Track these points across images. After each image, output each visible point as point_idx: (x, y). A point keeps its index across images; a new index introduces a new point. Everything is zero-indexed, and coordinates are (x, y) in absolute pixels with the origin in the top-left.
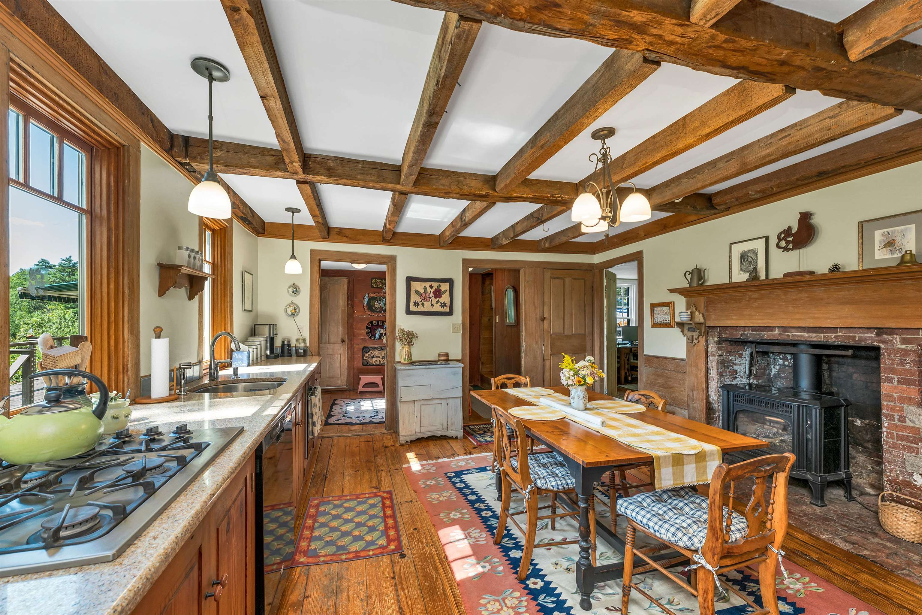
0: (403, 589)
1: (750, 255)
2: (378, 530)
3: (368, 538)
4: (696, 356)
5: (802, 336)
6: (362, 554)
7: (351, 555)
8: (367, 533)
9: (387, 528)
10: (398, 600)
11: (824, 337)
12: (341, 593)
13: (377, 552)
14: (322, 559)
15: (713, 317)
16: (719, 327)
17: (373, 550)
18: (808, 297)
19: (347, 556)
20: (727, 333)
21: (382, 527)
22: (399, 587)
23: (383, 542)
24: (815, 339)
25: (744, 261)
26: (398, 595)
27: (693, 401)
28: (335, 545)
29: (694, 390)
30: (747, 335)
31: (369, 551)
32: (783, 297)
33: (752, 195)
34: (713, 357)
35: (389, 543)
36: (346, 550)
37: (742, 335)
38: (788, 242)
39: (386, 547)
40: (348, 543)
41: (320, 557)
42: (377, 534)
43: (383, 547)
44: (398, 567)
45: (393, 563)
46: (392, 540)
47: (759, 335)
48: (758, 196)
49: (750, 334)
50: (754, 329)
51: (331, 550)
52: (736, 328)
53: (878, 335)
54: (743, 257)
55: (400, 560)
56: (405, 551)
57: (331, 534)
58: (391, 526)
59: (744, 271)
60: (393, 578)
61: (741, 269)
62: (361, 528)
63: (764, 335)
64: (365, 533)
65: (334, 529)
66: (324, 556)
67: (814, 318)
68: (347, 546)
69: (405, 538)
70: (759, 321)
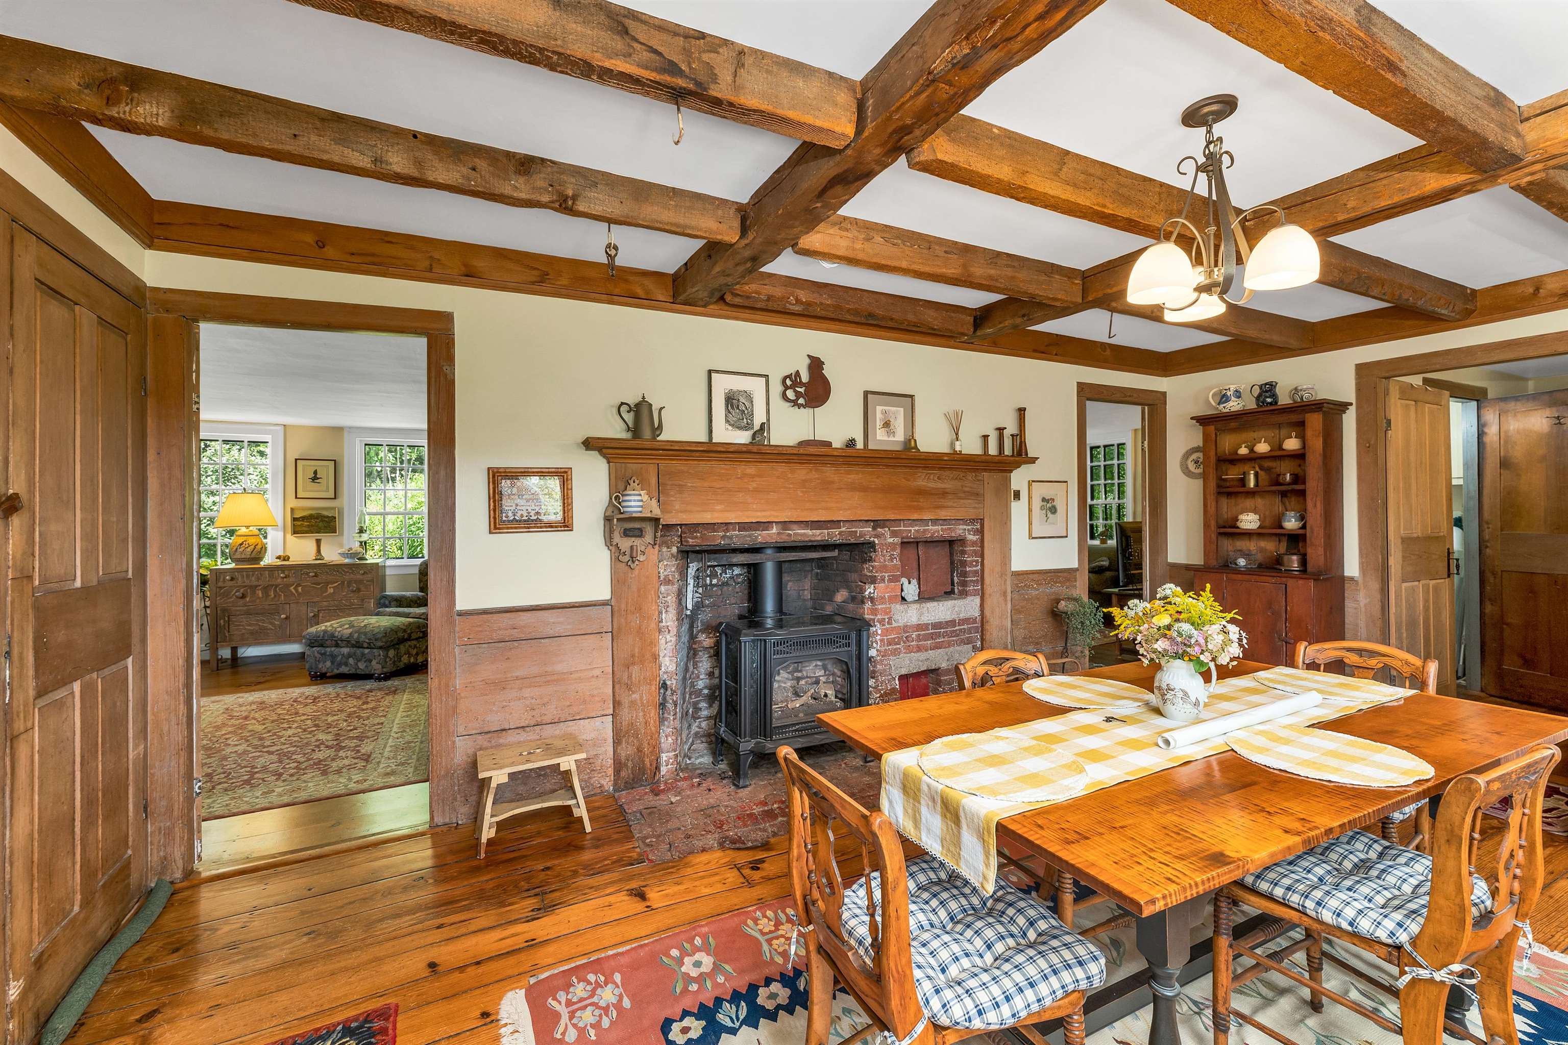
1: (742, 400)
4: (639, 590)
5: (804, 534)
11: (828, 534)
15: (677, 507)
16: (681, 525)
18: (818, 479)
20: (696, 537)
24: (819, 538)
25: (732, 407)
27: (630, 689)
29: (633, 664)
30: (731, 538)
32: (790, 475)
33: (790, 304)
34: (670, 587)
37: (723, 537)
38: (798, 395)
47: (750, 536)
48: (797, 308)
49: (737, 536)
50: (743, 526)
52: (712, 526)
53: (874, 528)
54: (731, 400)
59: (732, 425)
61: (727, 421)
63: (756, 537)
67: (826, 509)
70: (759, 514)
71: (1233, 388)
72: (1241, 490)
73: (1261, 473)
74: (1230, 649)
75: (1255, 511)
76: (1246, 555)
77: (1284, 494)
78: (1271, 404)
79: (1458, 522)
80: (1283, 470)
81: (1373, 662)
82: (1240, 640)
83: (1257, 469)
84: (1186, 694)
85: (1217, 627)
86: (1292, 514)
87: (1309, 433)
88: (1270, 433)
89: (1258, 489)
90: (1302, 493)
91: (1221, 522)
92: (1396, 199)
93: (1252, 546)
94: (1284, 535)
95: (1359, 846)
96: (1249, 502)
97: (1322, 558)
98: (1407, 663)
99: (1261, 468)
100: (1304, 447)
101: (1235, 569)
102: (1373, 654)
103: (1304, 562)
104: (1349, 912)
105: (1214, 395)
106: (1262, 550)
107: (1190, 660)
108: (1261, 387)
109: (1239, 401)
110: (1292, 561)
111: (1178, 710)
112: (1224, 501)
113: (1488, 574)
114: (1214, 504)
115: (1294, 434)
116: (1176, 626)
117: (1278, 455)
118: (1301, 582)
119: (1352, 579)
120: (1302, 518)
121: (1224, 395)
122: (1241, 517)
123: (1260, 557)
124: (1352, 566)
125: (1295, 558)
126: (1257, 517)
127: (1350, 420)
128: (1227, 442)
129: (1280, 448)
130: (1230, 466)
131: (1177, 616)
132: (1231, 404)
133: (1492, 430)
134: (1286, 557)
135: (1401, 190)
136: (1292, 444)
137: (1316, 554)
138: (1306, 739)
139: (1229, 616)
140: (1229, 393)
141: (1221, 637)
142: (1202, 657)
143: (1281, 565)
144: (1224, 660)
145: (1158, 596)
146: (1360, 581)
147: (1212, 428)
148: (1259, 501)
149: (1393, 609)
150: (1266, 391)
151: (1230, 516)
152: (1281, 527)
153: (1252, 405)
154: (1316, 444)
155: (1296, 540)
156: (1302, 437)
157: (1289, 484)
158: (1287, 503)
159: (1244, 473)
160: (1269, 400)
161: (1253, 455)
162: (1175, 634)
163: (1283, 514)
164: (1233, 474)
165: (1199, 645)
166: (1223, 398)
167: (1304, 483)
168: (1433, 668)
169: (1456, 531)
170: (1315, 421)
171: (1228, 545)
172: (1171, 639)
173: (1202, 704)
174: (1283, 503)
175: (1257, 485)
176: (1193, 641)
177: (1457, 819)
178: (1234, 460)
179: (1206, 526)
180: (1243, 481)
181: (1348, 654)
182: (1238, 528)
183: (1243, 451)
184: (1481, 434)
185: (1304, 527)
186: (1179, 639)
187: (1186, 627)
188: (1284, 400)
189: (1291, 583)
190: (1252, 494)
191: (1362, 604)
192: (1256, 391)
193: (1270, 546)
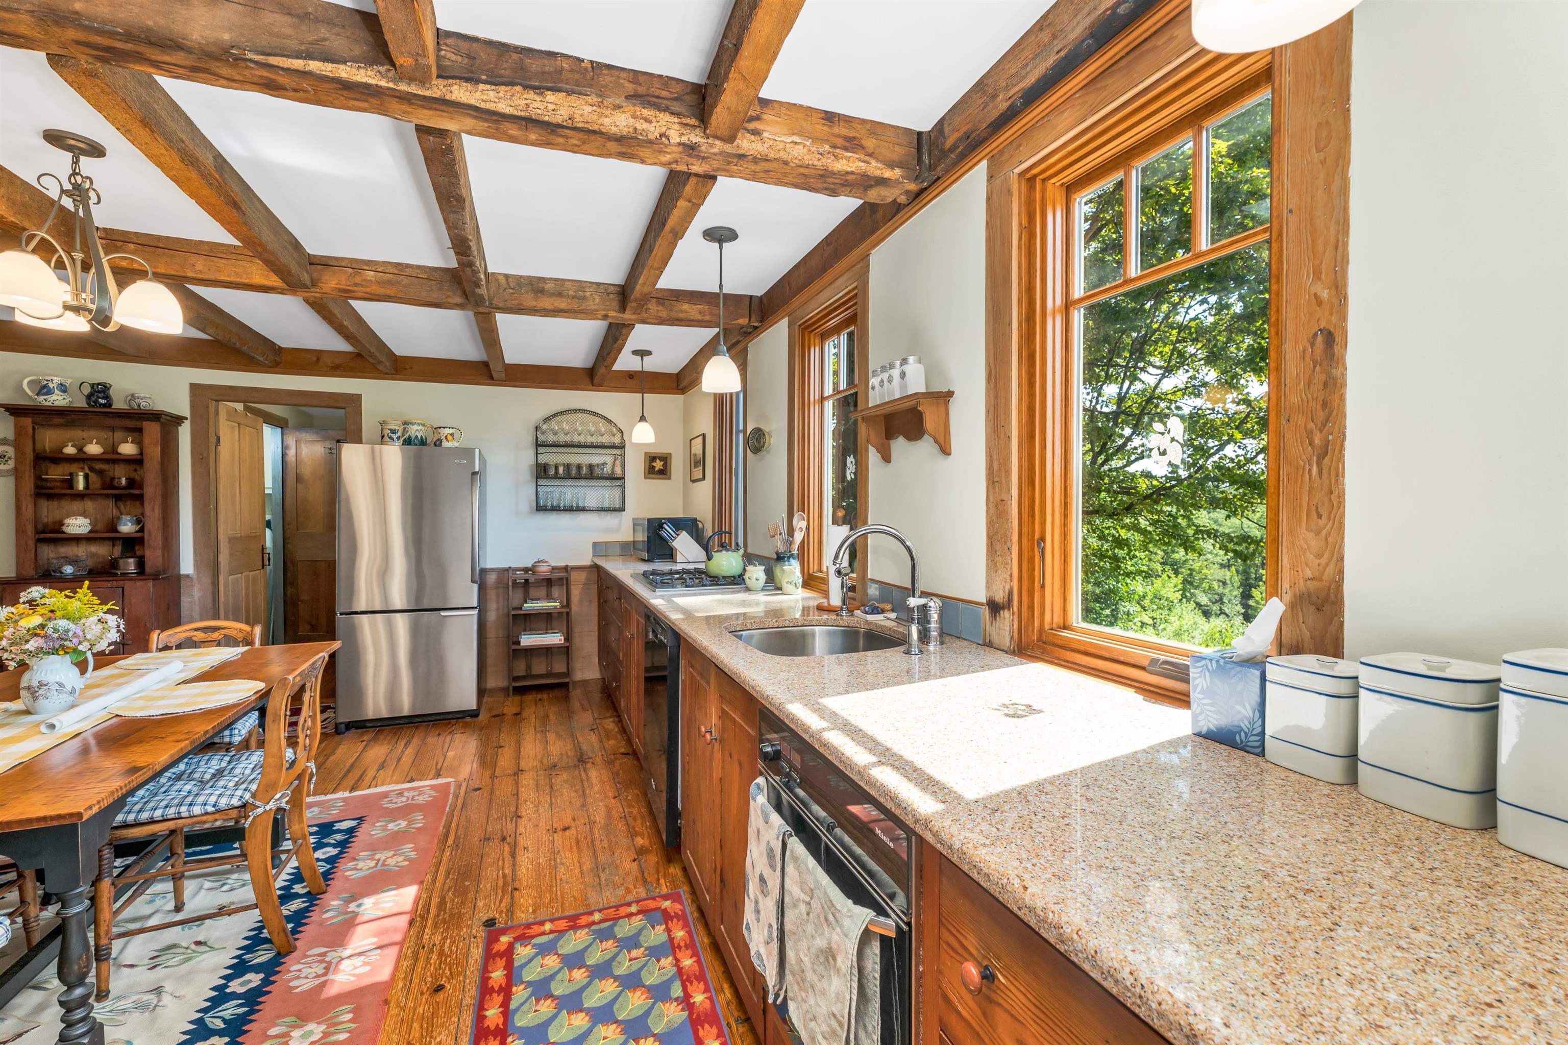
0: (504, 876)
2: (529, 984)
3: (552, 962)
6: (563, 924)
7: (584, 920)
8: (552, 977)
9: (506, 991)
10: (514, 865)
12: (592, 870)
13: (536, 929)
14: (634, 909)
17: (543, 933)
19: (591, 919)
21: (520, 994)
22: (509, 879)
23: (523, 952)
26: (514, 871)
28: (619, 940)
31: (551, 932)
35: (511, 947)
36: (595, 932)
39: (517, 939)
40: (594, 946)
41: (639, 912)
42: (531, 974)
43: (523, 938)
44: (503, 904)
45: (510, 911)
46: (500, 955)
51: (624, 929)
55: (497, 916)
56: (482, 933)
57: (636, 965)
58: (495, 995)
60: (516, 889)
62: (567, 992)
64: (559, 977)
65: (632, 982)
66: (631, 915)
68: (594, 939)
69: (471, 961)
71: (57, 380)
72: (69, 491)
73: (93, 476)
74: (109, 635)
75: (84, 515)
76: (73, 562)
77: (118, 498)
78: (104, 406)
79: (268, 524)
80: (117, 475)
81: (216, 635)
82: (118, 626)
83: (87, 471)
84: (61, 685)
85: (94, 619)
86: (128, 518)
87: (147, 441)
88: (104, 435)
89: (88, 492)
90: (140, 498)
91: (40, 527)
92: (233, 279)
93: (80, 551)
94: (119, 539)
95: (214, 762)
96: (77, 505)
97: (160, 559)
98: (241, 631)
99: (92, 469)
100: (141, 454)
101: (61, 578)
102: (215, 629)
103: (141, 564)
104: (213, 799)
105: (29, 383)
106: (92, 555)
107: (66, 653)
108: (92, 386)
109: (65, 395)
110: (128, 564)
111: (50, 704)
112: (44, 504)
113: (289, 564)
114: (31, 508)
115: (130, 439)
116: (51, 625)
117: (112, 457)
118: (139, 583)
119: (187, 576)
120: (138, 522)
121: (45, 386)
122: (68, 521)
123: (90, 563)
124: (187, 565)
125: (131, 561)
126: (88, 521)
127: (185, 433)
128: (49, 438)
129: (114, 450)
130: (53, 465)
131: (50, 615)
132: (54, 397)
133: (292, 452)
134: (121, 562)
135: (237, 274)
136: (128, 449)
137: (153, 556)
138: (176, 693)
139: (105, 608)
140: (51, 385)
141: (100, 626)
142: (80, 648)
143: (117, 568)
144: (102, 646)
145: (21, 600)
146: (195, 577)
147: (28, 422)
148: (89, 504)
149: (222, 599)
150: (99, 392)
151: (50, 520)
152: (117, 531)
153: (81, 403)
154: (154, 452)
155: (132, 544)
156: (139, 443)
157: (124, 488)
158: (122, 507)
159: (71, 474)
160: (102, 401)
161: (81, 456)
162: (50, 631)
163: (119, 518)
164: (56, 473)
165: (78, 636)
166: (44, 389)
167: (141, 486)
168: (258, 630)
169: (268, 531)
170: (152, 430)
171: (48, 553)
172: (46, 637)
173: (78, 691)
174: (118, 508)
175: (87, 487)
176: (70, 634)
177: (278, 705)
178: (58, 458)
179: (20, 531)
180: (70, 482)
181: (196, 633)
182: (63, 532)
183: (70, 450)
184: (284, 455)
185: (141, 530)
186: (56, 635)
187: (63, 624)
188: (119, 404)
189: (128, 585)
190: (81, 496)
191: (196, 598)
192: (87, 390)
193: (101, 551)
